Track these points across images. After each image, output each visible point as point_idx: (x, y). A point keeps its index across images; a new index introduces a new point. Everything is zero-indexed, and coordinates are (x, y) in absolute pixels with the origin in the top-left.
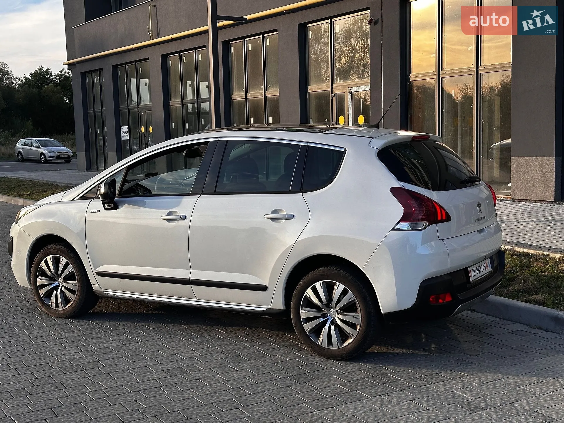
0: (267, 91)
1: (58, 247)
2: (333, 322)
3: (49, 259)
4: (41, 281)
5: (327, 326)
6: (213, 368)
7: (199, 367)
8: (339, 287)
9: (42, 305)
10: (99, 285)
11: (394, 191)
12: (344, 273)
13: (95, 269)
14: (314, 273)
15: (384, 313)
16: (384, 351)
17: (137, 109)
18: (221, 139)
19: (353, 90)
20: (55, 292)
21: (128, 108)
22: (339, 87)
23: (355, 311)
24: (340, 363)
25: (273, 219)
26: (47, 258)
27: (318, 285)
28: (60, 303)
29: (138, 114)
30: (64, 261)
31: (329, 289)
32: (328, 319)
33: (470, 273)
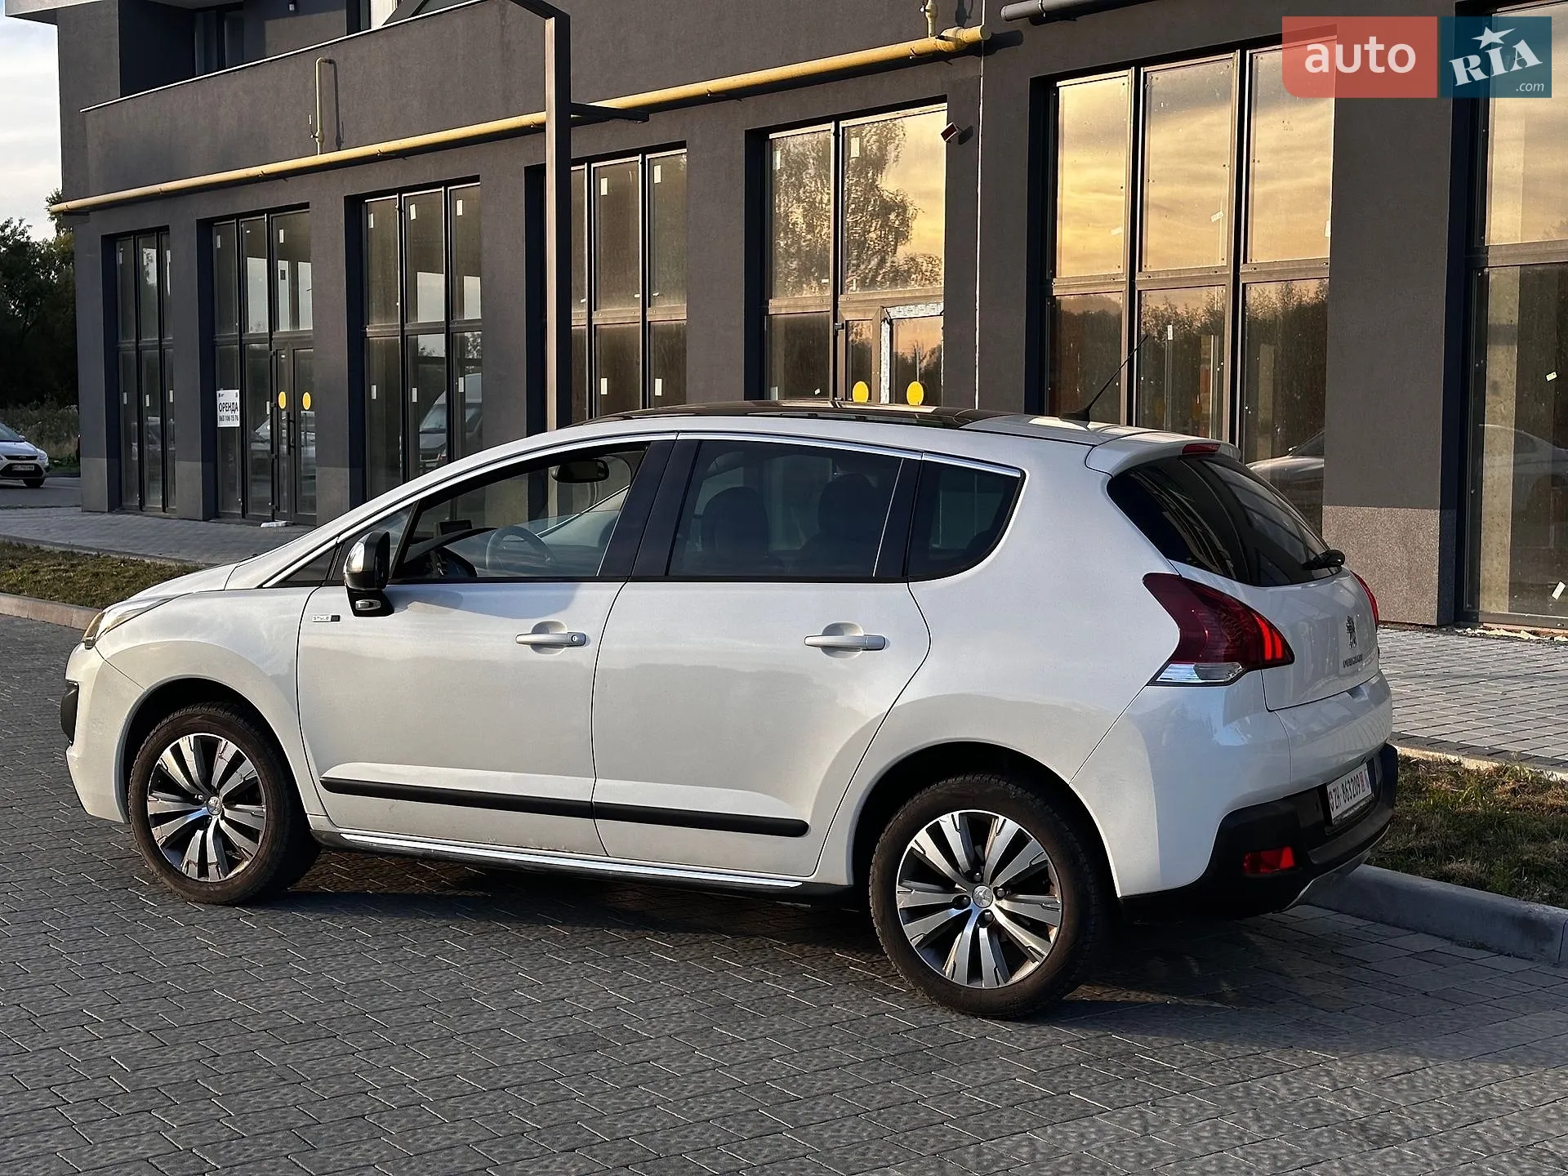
1: (212, 711)
2: (985, 920)
3: (186, 744)
4: (157, 804)
6: (677, 1034)
7: (639, 1032)
8: (1005, 829)
9: (160, 870)
10: (327, 815)
11: (1153, 582)
12: (1019, 792)
13: (320, 774)
14: (937, 791)
15: (1124, 894)
16: (1105, 997)
17: (268, 345)
18: (681, 437)
19: (894, 313)
20: (199, 833)
21: (241, 340)
22: (857, 305)
23: (1045, 889)
24: (1005, 1028)
25: (828, 649)
26: (180, 741)
27: (948, 823)
29: (271, 357)
30: (228, 749)
31: (977, 831)
32: (970, 912)
33: (1330, 798)
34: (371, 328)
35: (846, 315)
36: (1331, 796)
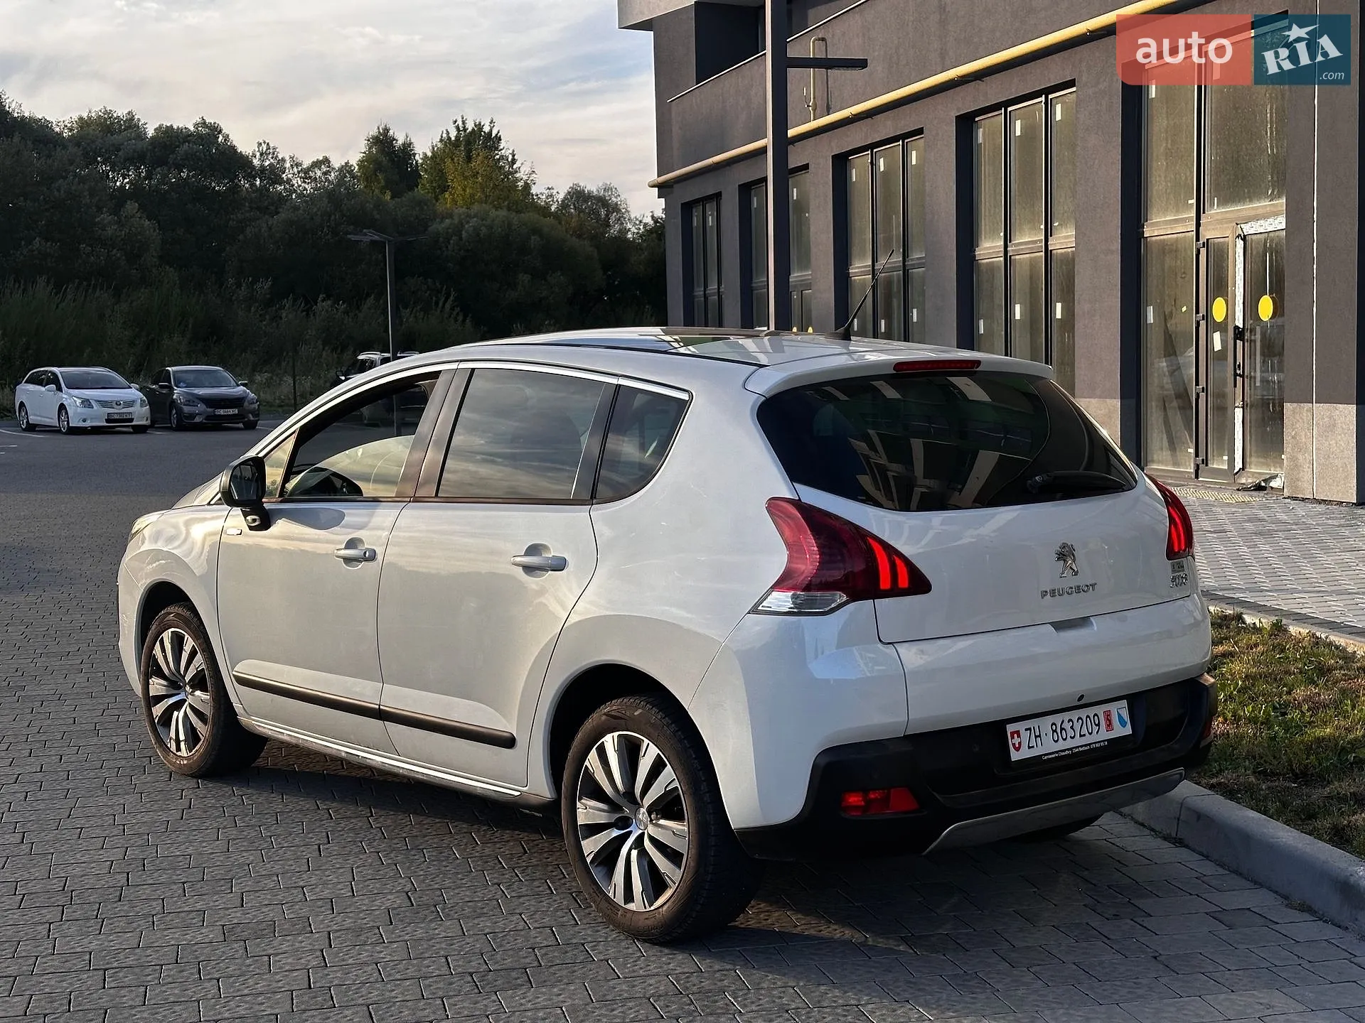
0: (1051, 236)
1: (180, 611)
2: (638, 842)
3: (167, 636)
4: (157, 687)
5: (624, 851)
8: (650, 753)
9: (156, 744)
10: (242, 705)
11: (774, 505)
12: (659, 717)
13: (233, 668)
14: (604, 711)
15: (736, 827)
18: (460, 366)
19: (1248, 229)
20: (175, 714)
22: (1215, 223)
23: (678, 817)
25: (529, 569)
26: (163, 635)
27: (610, 743)
28: (182, 740)
30: (189, 643)
32: (631, 832)
33: (1013, 738)
34: (852, 269)
35: (1206, 234)
36: (1016, 735)
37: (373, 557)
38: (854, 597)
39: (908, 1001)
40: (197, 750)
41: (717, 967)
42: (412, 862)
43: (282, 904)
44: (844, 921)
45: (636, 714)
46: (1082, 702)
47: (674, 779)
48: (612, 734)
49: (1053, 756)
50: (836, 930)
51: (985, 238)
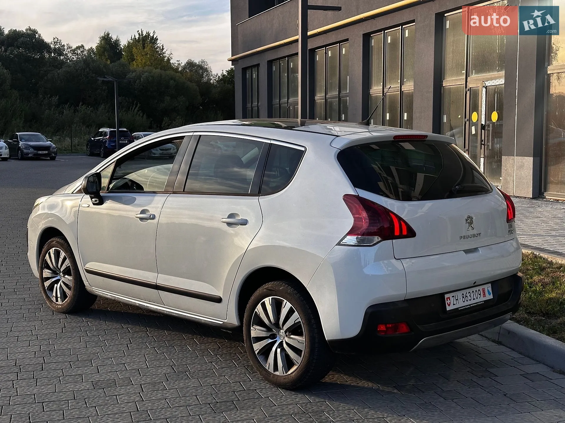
0: (403, 85)
1: (58, 240)
2: (280, 345)
3: (52, 251)
4: (47, 273)
5: (274, 349)
6: (145, 384)
7: (132, 381)
8: (287, 306)
9: (46, 298)
10: (88, 282)
11: (347, 198)
12: (292, 290)
13: (84, 266)
14: (264, 287)
15: (328, 339)
16: (348, 383)
17: (287, 104)
18: (195, 134)
19: (488, 84)
20: (56, 285)
21: (279, 103)
22: (474, 81)
23: (300, 334)
24: (283, 393)
25: (229, 224)
26: (50, 250)
27: (267, 301)
28: (59, 297)
29: (288, 109)
30: (63, 254)
31: (277, 306)
33: (447, 300)
34: (316, 97)
35: (470, 85)
36: (448, 299)
37: (154, 218)
38: (384, 238)
39: (404, 416)
40: (66, 302)
41: (317, 400)
42: (170, 352)
43: (117, 372)
44: (369, 379)
45: (280, 289)
46: (475, 284)
47: (299, 318)
48: (268, 298)
49: (463, 308)
50: (365, 383)
51: (374, 85)
